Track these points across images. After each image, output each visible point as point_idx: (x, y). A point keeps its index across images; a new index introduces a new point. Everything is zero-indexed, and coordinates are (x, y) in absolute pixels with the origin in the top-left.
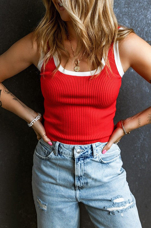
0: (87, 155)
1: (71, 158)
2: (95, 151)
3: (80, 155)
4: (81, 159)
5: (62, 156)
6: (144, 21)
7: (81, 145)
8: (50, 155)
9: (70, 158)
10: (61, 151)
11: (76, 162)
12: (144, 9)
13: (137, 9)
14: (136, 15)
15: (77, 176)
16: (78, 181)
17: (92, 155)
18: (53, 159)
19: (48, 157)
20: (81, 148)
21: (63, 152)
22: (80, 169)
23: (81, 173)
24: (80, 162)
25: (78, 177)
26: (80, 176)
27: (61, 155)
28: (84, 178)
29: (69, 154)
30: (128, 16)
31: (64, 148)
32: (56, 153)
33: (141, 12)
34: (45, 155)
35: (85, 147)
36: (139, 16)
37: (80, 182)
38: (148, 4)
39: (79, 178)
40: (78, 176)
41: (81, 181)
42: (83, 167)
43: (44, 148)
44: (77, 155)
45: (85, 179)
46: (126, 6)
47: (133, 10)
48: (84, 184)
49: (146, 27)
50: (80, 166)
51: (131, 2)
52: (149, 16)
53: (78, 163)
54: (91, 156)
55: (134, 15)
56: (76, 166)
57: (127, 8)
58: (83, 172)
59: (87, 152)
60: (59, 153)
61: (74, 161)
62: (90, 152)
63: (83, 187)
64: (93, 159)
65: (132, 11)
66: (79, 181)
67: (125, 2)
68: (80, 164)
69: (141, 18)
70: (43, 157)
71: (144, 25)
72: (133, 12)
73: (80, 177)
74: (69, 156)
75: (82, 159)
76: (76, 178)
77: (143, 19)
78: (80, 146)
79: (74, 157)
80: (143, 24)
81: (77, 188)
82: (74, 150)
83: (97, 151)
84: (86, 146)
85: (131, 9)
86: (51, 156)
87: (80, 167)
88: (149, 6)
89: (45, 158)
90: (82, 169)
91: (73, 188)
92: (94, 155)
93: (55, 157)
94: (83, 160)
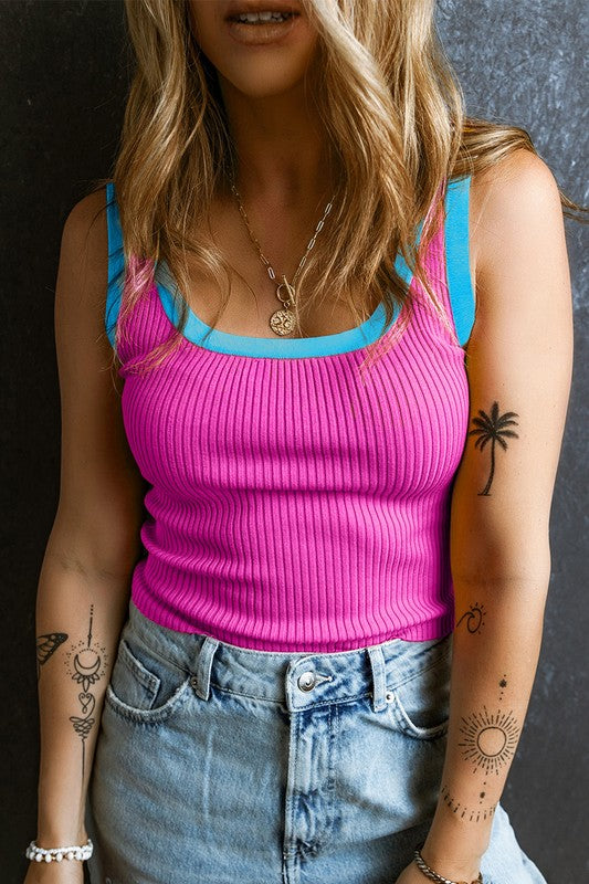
0: (346, 696)
1: (271, 710)
2: (380, 682)
3: (313, 699)
4: (317, 718)
5: (232, 702)
6: (536, 101)
7: (318, 655)
8: (173, 699)
9: (268, 712)
10: (226, 678)
11: (293, 731)
12: (537, 48)
13: (502, 47)
14: (502, 74)
15: (294, 792)
16: (298, 814)
17: (366, 699)
18: (187, 717)
19: (165, 707)
20: (319, 666)
21: (237, 684)
22: (312, 757)
23: (315, 777)
24: (311, 730)
25: (298, 797)
26: (310, 792)
27: (224, 699)
28: (327, 799)
29: (265, 693)
30: (465, 78)
31: (239, 666)
32: (201, 690)
33: (524, 61)
34: (150, 698)
35: (334, 663)
36: (513, 79)
37: (308, 816)
38: (553, 25)
39: (306, 800)
40: (302, 794)
41: (311, 812)
42: (325, 752)
43: (143, 669)
44: (299, 700)
45: (329, 804)
46: (458, 33)
47: (490, 52)
48: (322, 828)
49: (543, 128)
50: (314, 747)
51: (481, 17)
52: (556, 78)
53: (302, 736)
54: (360, 701)
55: (492, 78)
56: (292, 746)
57: (462, 42)
58: (325, 773)
59: (345, 683)
60: (215, 689)
61: (288, 723)
62: (357, 683)
63: (318, 846)
64: (372, 716)
65: (483, 58)
66: (303, 815)
67: (453, 17)
68: (314, 738)
69: (521, 89)
70: (138, 711)
71: (533, 120)
72: (489, 63)
73: (307, 797)
74: (264, 703)
75: (322, 718)
76: (289, 803)
77: (532, 91)
78: (313, 660)
79: (286, 707)
80: (530, 113)
81: (292, 853)
82: (289, 677)
83: (391, 682)
84: (342, 657)
85: (480, 51)
86: (182, 702)
87: (313, 751)
88: (554, 37)
89: (151, 716)
90: (319, 761)
91: (275, 854)
92: (376, 698)
93: (198, 707)
94: (326, 719)
